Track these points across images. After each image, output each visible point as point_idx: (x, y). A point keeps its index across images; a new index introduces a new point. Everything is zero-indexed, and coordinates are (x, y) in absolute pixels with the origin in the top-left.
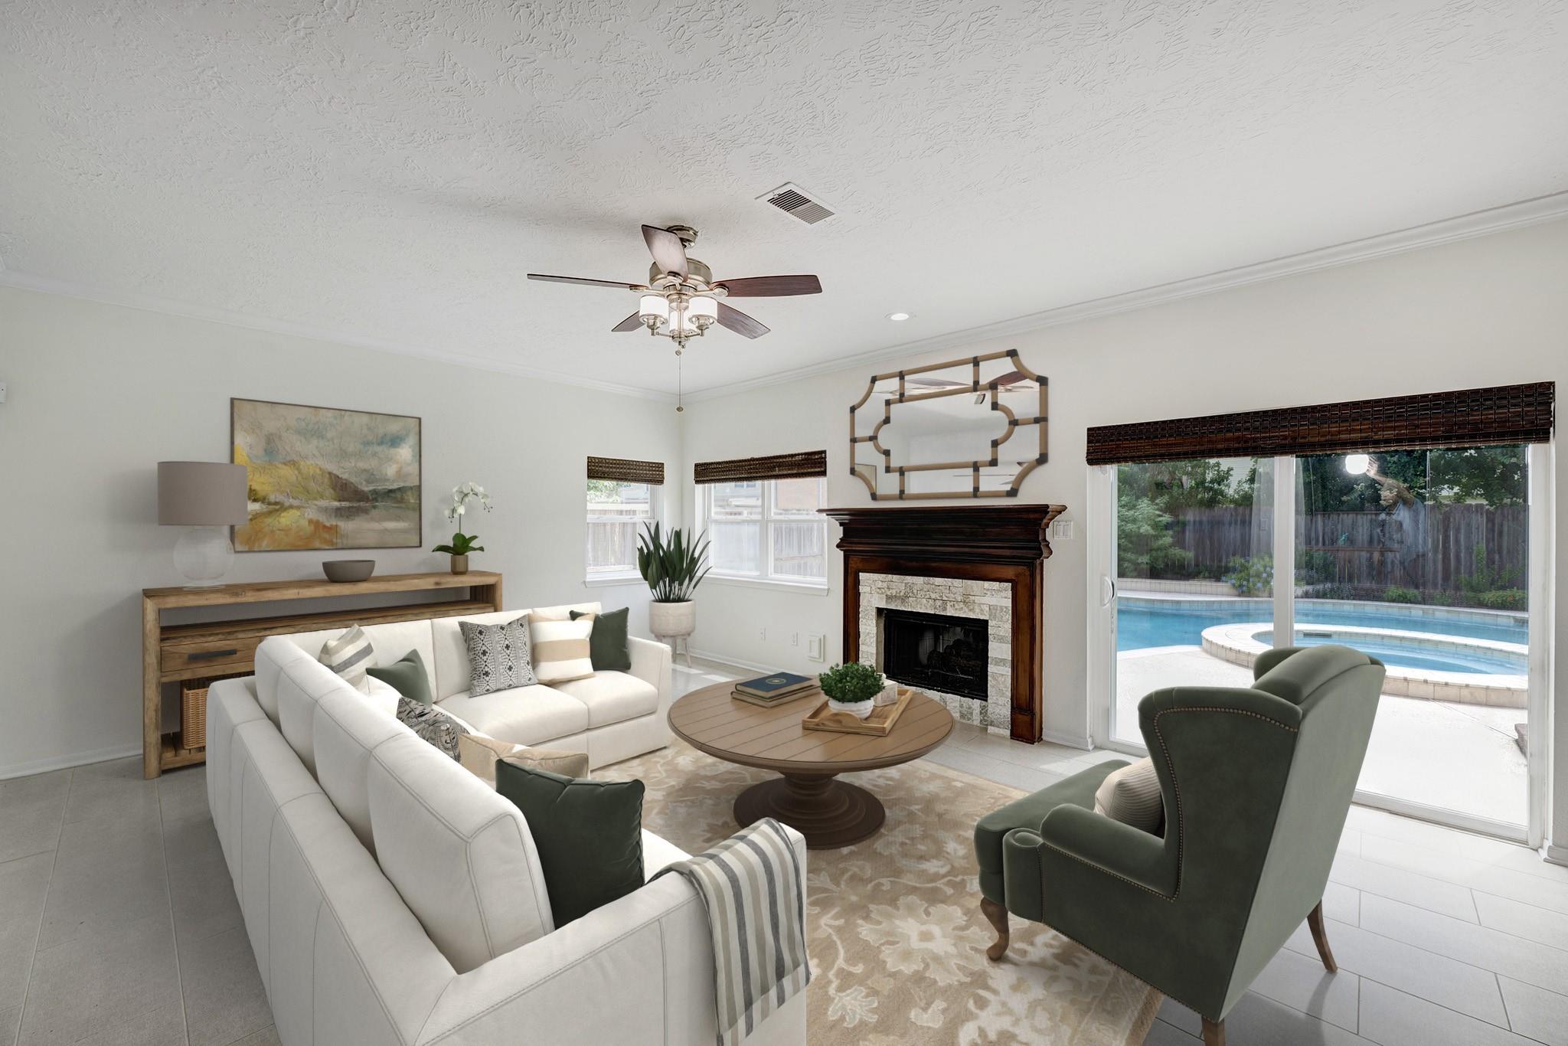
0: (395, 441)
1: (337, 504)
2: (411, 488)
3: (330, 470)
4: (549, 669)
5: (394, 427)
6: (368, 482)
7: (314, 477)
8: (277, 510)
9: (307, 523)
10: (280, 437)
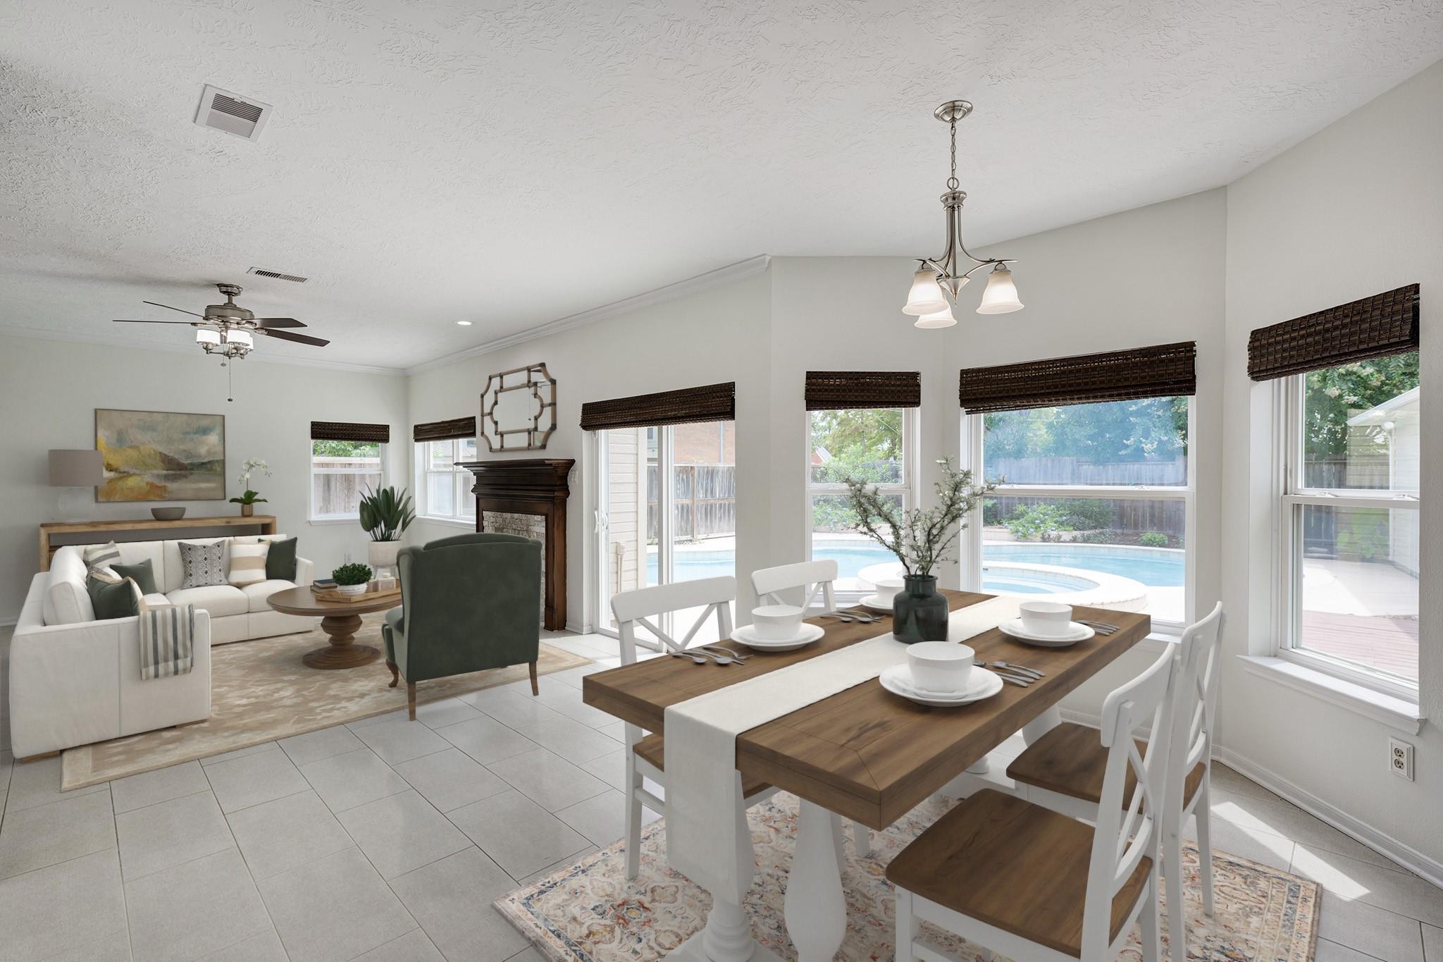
0: (205, 431)
1: (165, 472)
2: (217, 461)
3: (160, 451)
4: (237, 576)
5: (205, 423)
6: (187, 458)
7: (149, 456)
8: (125, 477)
9: (145, 484)
10: (127, 432)
